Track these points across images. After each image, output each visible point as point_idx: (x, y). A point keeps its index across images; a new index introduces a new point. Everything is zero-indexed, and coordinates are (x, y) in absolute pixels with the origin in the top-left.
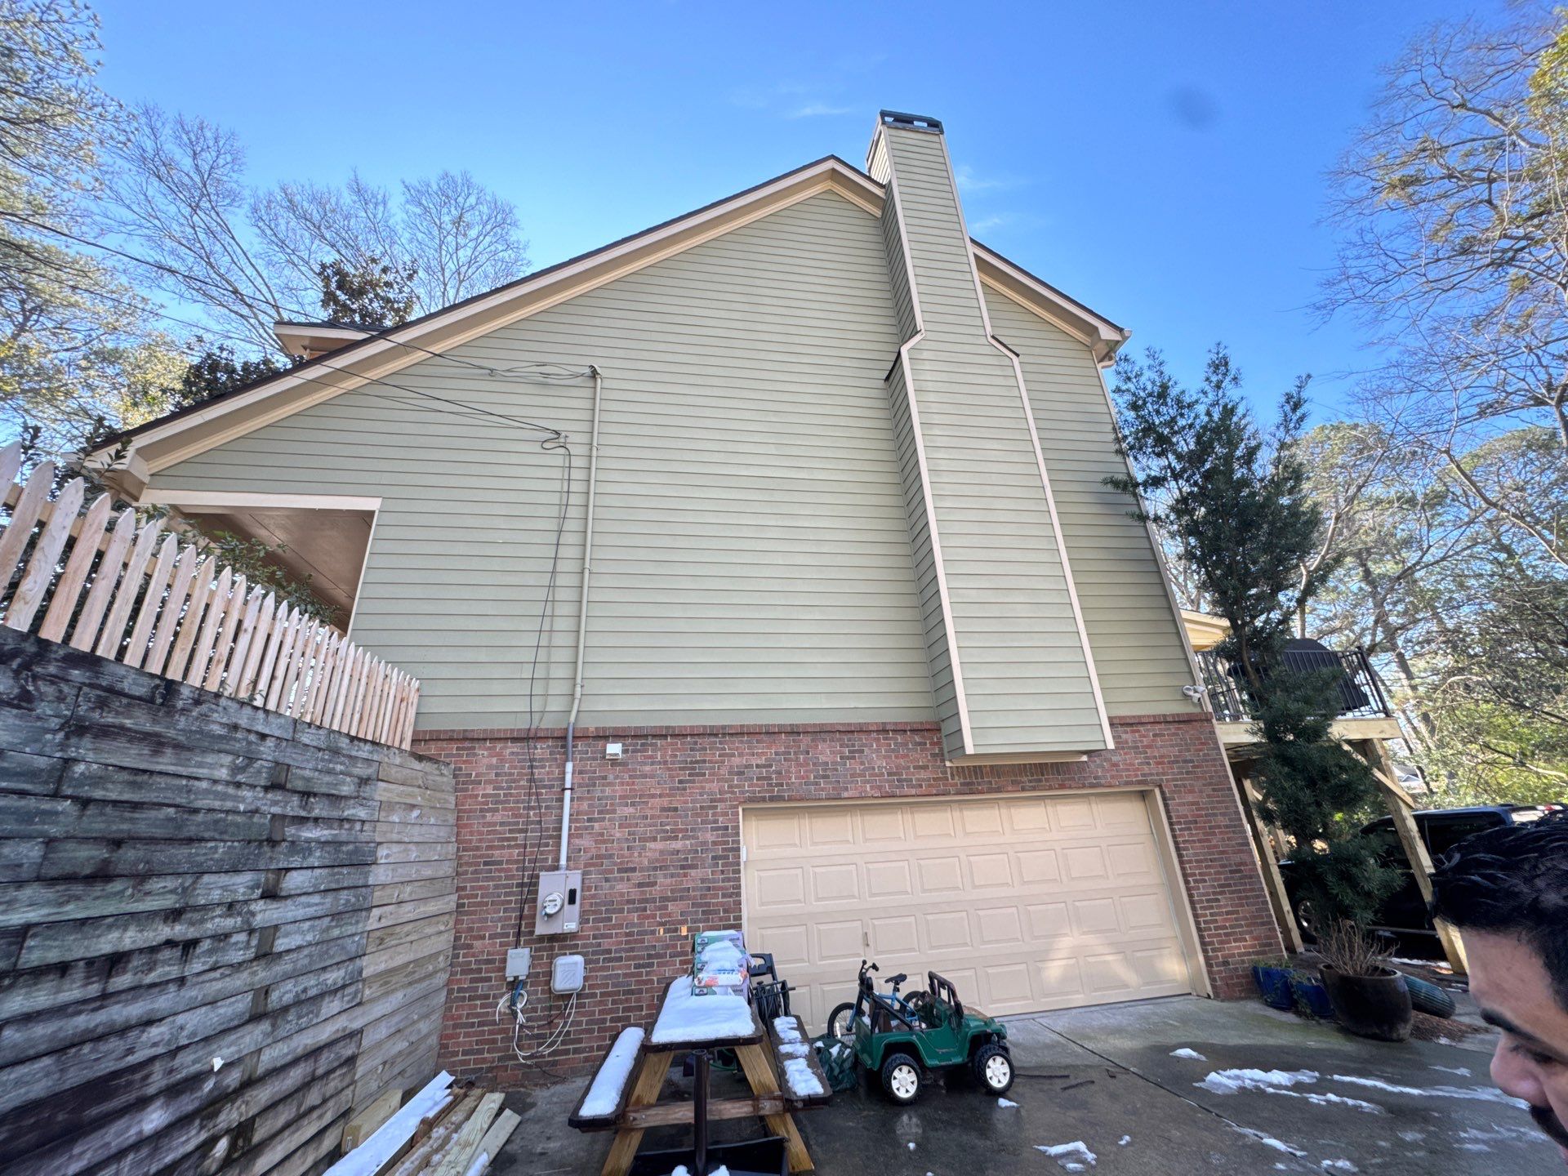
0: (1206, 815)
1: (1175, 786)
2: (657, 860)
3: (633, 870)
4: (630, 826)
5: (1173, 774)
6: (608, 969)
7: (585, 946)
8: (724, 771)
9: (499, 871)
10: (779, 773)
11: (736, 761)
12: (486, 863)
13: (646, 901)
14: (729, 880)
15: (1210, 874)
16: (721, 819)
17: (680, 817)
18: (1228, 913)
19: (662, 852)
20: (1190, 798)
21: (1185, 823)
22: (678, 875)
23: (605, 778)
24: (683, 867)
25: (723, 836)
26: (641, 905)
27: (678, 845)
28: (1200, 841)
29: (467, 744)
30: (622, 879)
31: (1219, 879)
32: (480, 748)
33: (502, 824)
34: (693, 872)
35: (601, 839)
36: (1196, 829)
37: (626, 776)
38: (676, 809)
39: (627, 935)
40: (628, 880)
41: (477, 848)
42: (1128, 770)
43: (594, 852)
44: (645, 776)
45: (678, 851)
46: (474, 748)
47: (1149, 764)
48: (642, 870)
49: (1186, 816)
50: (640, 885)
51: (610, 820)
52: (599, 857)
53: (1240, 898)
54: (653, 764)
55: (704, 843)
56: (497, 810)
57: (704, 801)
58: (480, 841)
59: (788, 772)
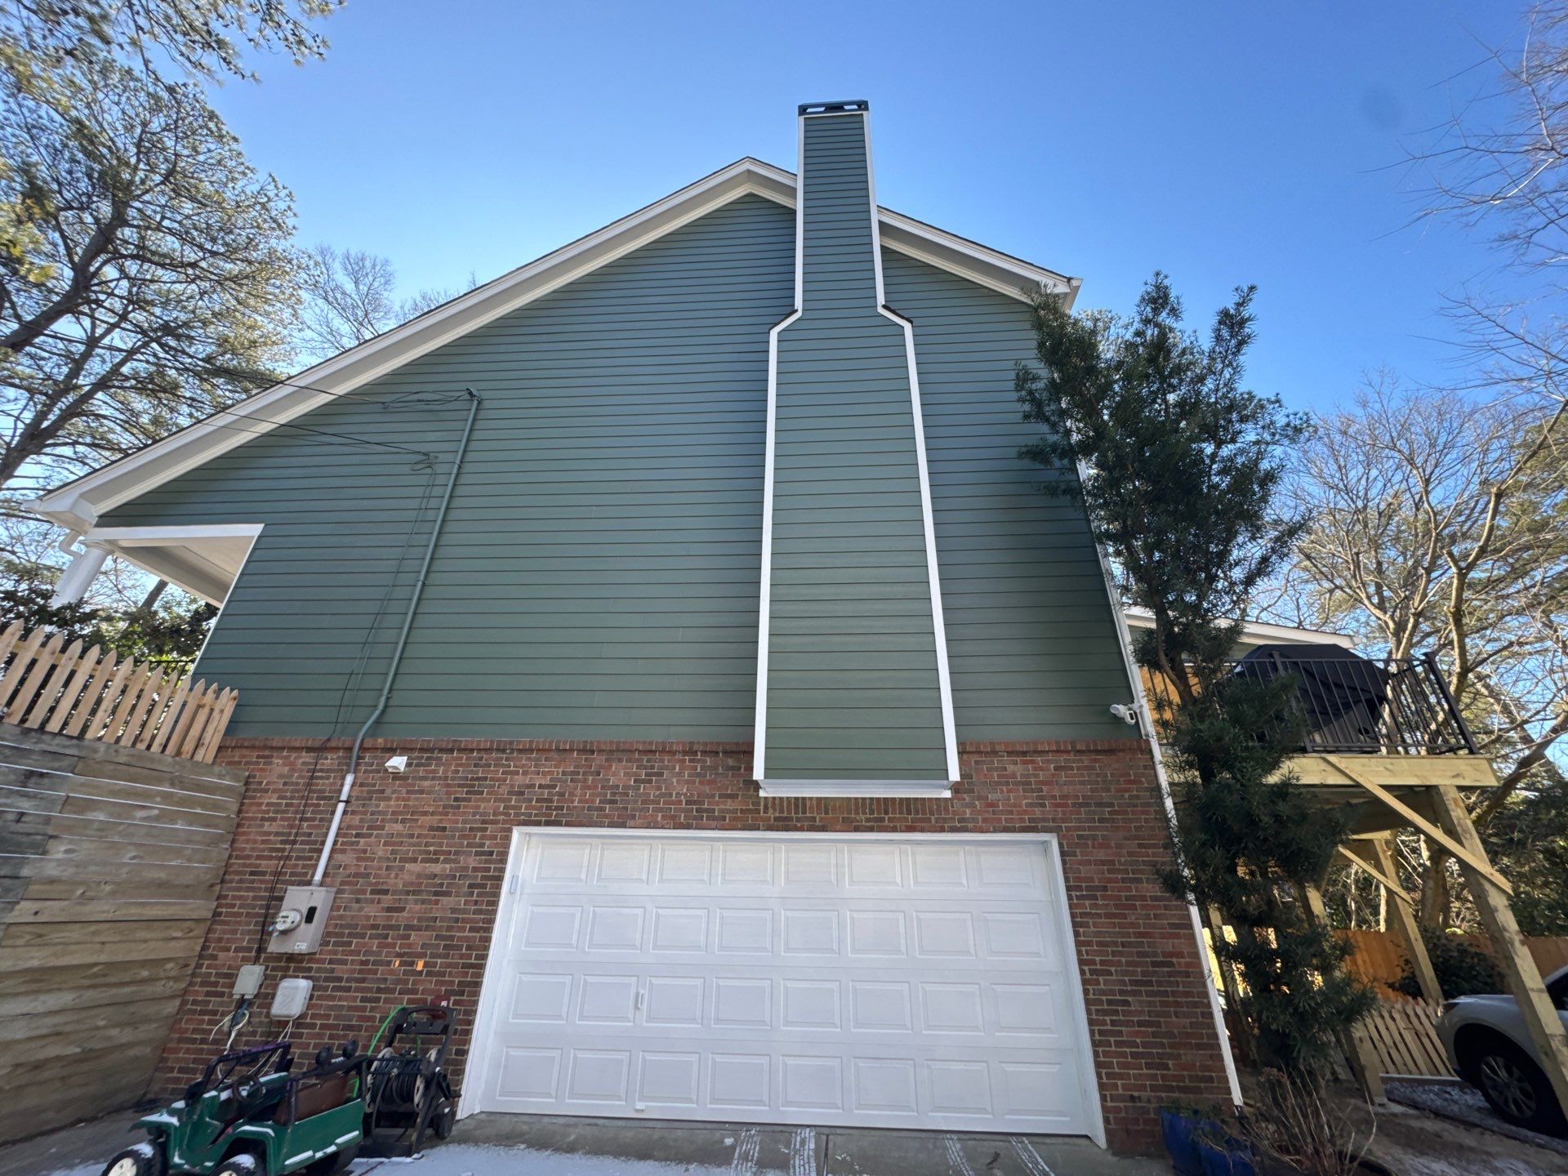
0: (1123, 881)
1: (1080, 837)
2: (412, 884)
3: (386, 892)
4: (394, 844)
5: (1079, 820)
6: (333, 998)
7: (319, 970)
8: (504, 790)
9: (262, 882)
10: (562, 794)
11: (520, 780)
12: (252, 873)
13: (391, 927)
14: (480, 912)
15: (1119, 963)
16: (488, 842)
17: (446, 837)
18: (1140, 1024)
19: (419, 876)
20: (1101, 855)
21: (1088, 888)
22: (429, 902)
23: (383, 791)
24: (436, 894)
25: (487, 862)
26: (382, 931)
27: (436, 868)
28: (1108, 916)
29: (267, 753)
30: (372, 901)
31: (1134, 973)
32: (277, 757)
33: (277, 834)
34: (444, 900)
35: (363, 855)
36: (1104, 898)
37: (404, 790)
38: (444, 829)
39: (364, 963)
40: (379, 902)
41: (248, 857)
42: (1011, 813)
43: (353, 870)
44: (421, 792)
45: (436, 876)
46: (272, 757)
47: (1043, 805)
48: (395, 892)
49: (1091, 879)
50: (389, 910)
51: (377, 836)
52: (356, 875)
53: (1164, 1004)
54: (433, 779)
55: (465, 869)
56: (274, 819)
57: (475, 821)
58: (253, 849)
59: (572, 794)
